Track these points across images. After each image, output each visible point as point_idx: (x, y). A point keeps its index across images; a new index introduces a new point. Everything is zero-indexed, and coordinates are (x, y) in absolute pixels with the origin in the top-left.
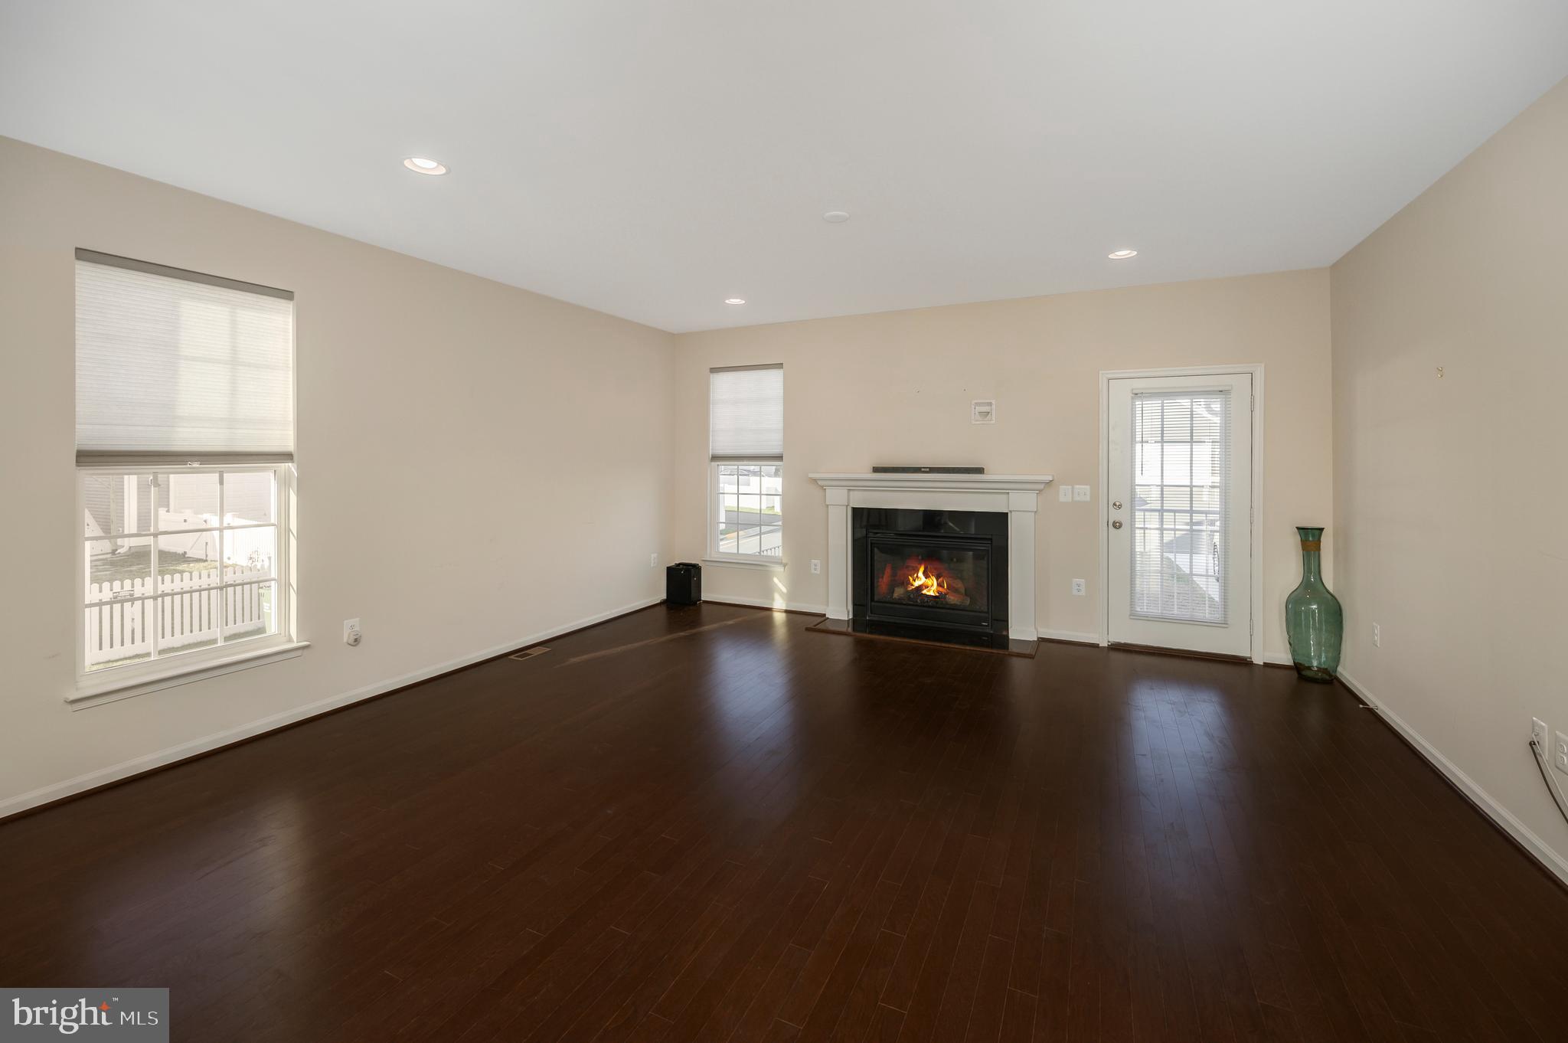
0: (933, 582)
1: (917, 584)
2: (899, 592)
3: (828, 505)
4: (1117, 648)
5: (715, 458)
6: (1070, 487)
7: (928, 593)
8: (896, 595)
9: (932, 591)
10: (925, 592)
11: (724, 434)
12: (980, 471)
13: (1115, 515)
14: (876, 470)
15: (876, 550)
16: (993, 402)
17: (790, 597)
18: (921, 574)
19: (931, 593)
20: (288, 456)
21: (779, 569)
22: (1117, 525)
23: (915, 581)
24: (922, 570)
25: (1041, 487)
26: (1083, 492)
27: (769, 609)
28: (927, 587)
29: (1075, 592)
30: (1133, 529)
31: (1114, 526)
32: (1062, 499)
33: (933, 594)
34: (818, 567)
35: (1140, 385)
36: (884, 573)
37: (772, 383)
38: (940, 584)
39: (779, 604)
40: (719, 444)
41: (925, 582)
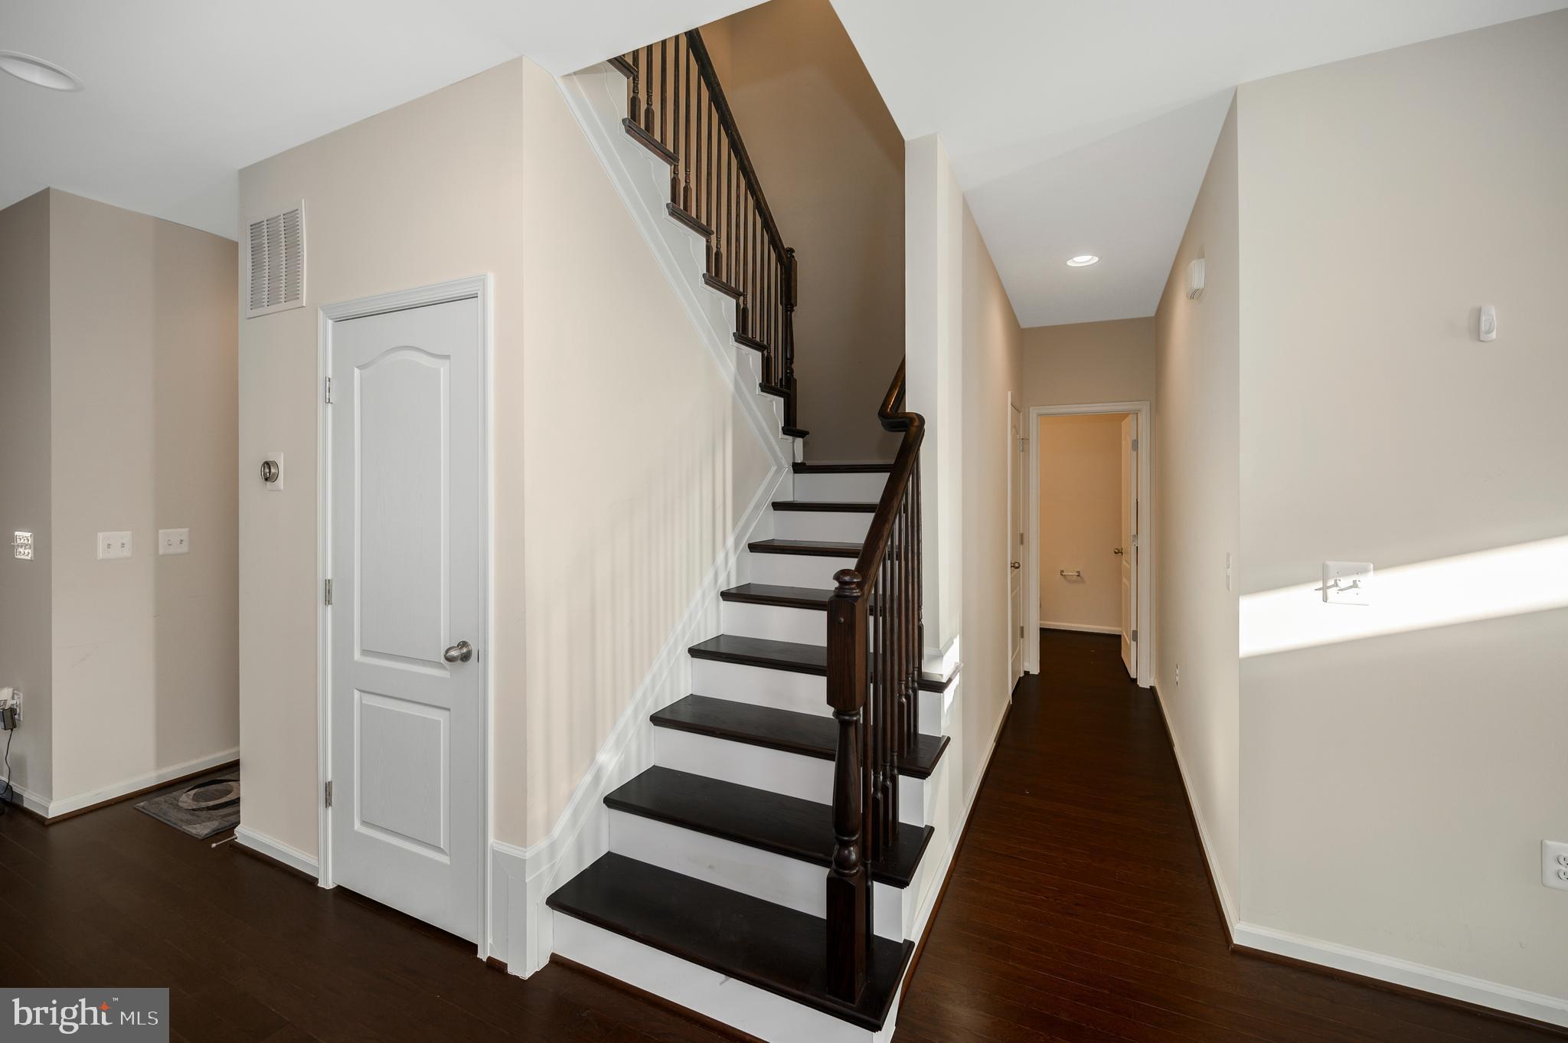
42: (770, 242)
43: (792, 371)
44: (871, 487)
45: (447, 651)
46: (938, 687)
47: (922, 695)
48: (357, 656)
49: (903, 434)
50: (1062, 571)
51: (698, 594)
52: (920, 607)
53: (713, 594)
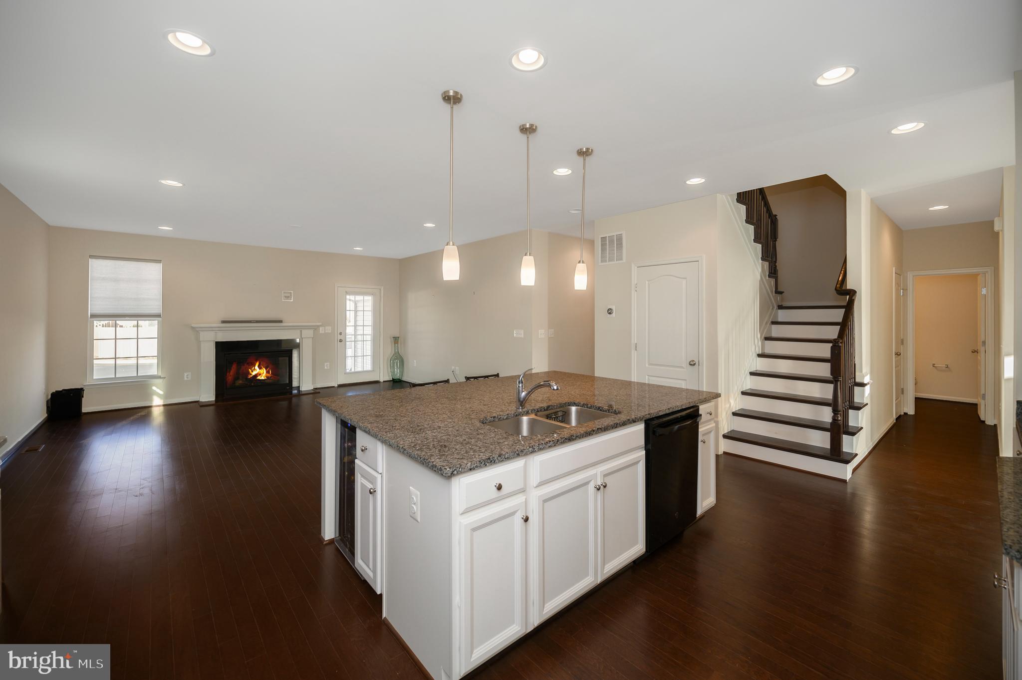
0: (264, 371)
1: (254, 373)
2: (242, 380)
3: (200, 343)
4: (340, 386)
5: (93, 316)
6: (324, 328)
7: (260, 378)
8: (240, 383)
9: (262, 377)
10: (259, 378)
11: (100, 303)
12: (281, 322)
13: (340, 337)
14: (223, 322)
16: (292, 292)
17: (166, 395)
18: (256, 367)
19: (263, 378)
21: (157, 382)
22: (341, 341)
23: (252, 371)
24: (257, 364)
25: (315, 327)
26: (329, 329)
27: (150, 407)
28: (260, 375)
29: (325, 368)
30: (346, 341)
31: (340, 342)
32: (322, 332)
33: (264, 379)
34: (191, 376)
35: (346, 290)
38: (268, 372)
39: (157, 402)
40: (94, 307)
41: (259, 372)
42: (767, 212)
43: (776, 266)
44: (837, 315)
45: (690, 362)
46: (862, 385)
47: (856, 389)
48: (647, 365)
49: (848, 297)
50: (933, 364)
51: (751, 354)
52: (854, 358)
53: (755, 355)
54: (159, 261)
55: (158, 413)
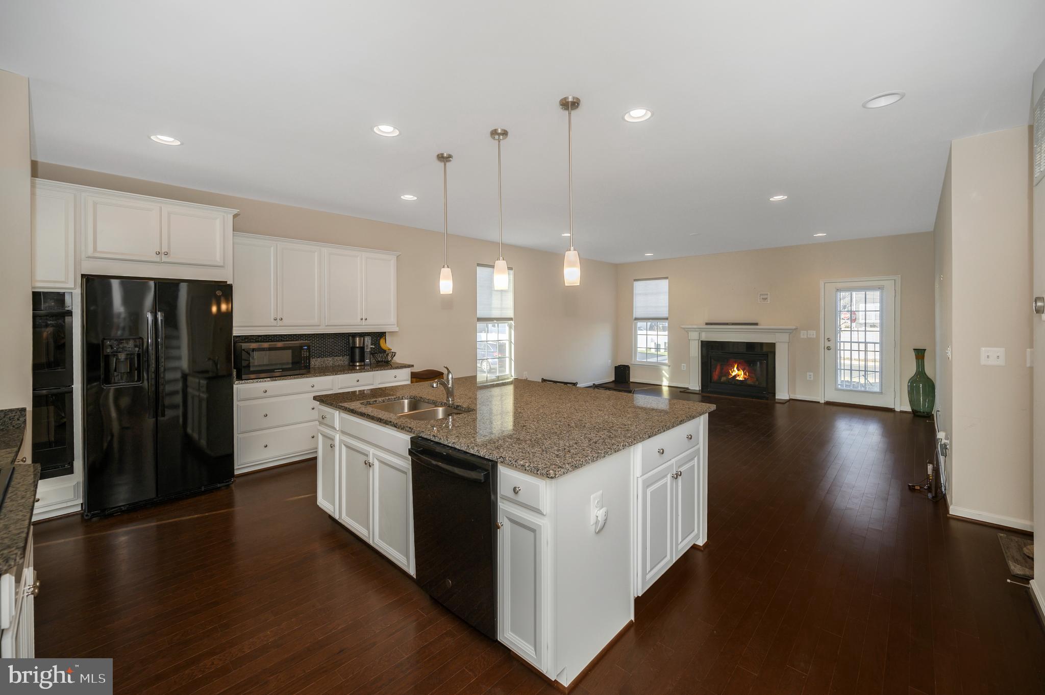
0: (741, 373)
1: (733, 374)
2: (723, 379)
3: (689, 340)
4: (828, 403)
5: (636, 319)
6: (806, 332)
8: (722, 380)
9: (741, 378)
10: (738, 378)
11: (639, 309)
12: (756, 324)
13: (828, 344)
14: (707, 324)
15: (712, 360)
16: (769, 293)
17: (671, 379)
18: (735, 369)
19: (741, 379)
20: (511, 319)
21: (666, 368)
22: (830, 348)
23: (732, 372)
24: (736, 366)
25: (790, 331)
26: (812, 334)
27: (661, 385)
28: (739, 376)
29: (808, 379)
30: (836, 350)
31: (827, 349)
32: (802, 337)
34: (685, 367)
35: (839, 285)
36: (716, 370)
37: (664, 285)
38: (745, 374)
39: (665, 383)
40: (638, 313)
41: (738, 373)
54: (666, 278)
55: (665, 390)
